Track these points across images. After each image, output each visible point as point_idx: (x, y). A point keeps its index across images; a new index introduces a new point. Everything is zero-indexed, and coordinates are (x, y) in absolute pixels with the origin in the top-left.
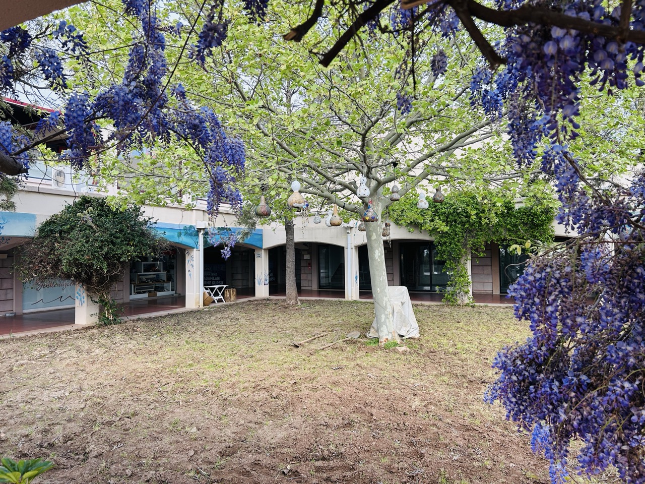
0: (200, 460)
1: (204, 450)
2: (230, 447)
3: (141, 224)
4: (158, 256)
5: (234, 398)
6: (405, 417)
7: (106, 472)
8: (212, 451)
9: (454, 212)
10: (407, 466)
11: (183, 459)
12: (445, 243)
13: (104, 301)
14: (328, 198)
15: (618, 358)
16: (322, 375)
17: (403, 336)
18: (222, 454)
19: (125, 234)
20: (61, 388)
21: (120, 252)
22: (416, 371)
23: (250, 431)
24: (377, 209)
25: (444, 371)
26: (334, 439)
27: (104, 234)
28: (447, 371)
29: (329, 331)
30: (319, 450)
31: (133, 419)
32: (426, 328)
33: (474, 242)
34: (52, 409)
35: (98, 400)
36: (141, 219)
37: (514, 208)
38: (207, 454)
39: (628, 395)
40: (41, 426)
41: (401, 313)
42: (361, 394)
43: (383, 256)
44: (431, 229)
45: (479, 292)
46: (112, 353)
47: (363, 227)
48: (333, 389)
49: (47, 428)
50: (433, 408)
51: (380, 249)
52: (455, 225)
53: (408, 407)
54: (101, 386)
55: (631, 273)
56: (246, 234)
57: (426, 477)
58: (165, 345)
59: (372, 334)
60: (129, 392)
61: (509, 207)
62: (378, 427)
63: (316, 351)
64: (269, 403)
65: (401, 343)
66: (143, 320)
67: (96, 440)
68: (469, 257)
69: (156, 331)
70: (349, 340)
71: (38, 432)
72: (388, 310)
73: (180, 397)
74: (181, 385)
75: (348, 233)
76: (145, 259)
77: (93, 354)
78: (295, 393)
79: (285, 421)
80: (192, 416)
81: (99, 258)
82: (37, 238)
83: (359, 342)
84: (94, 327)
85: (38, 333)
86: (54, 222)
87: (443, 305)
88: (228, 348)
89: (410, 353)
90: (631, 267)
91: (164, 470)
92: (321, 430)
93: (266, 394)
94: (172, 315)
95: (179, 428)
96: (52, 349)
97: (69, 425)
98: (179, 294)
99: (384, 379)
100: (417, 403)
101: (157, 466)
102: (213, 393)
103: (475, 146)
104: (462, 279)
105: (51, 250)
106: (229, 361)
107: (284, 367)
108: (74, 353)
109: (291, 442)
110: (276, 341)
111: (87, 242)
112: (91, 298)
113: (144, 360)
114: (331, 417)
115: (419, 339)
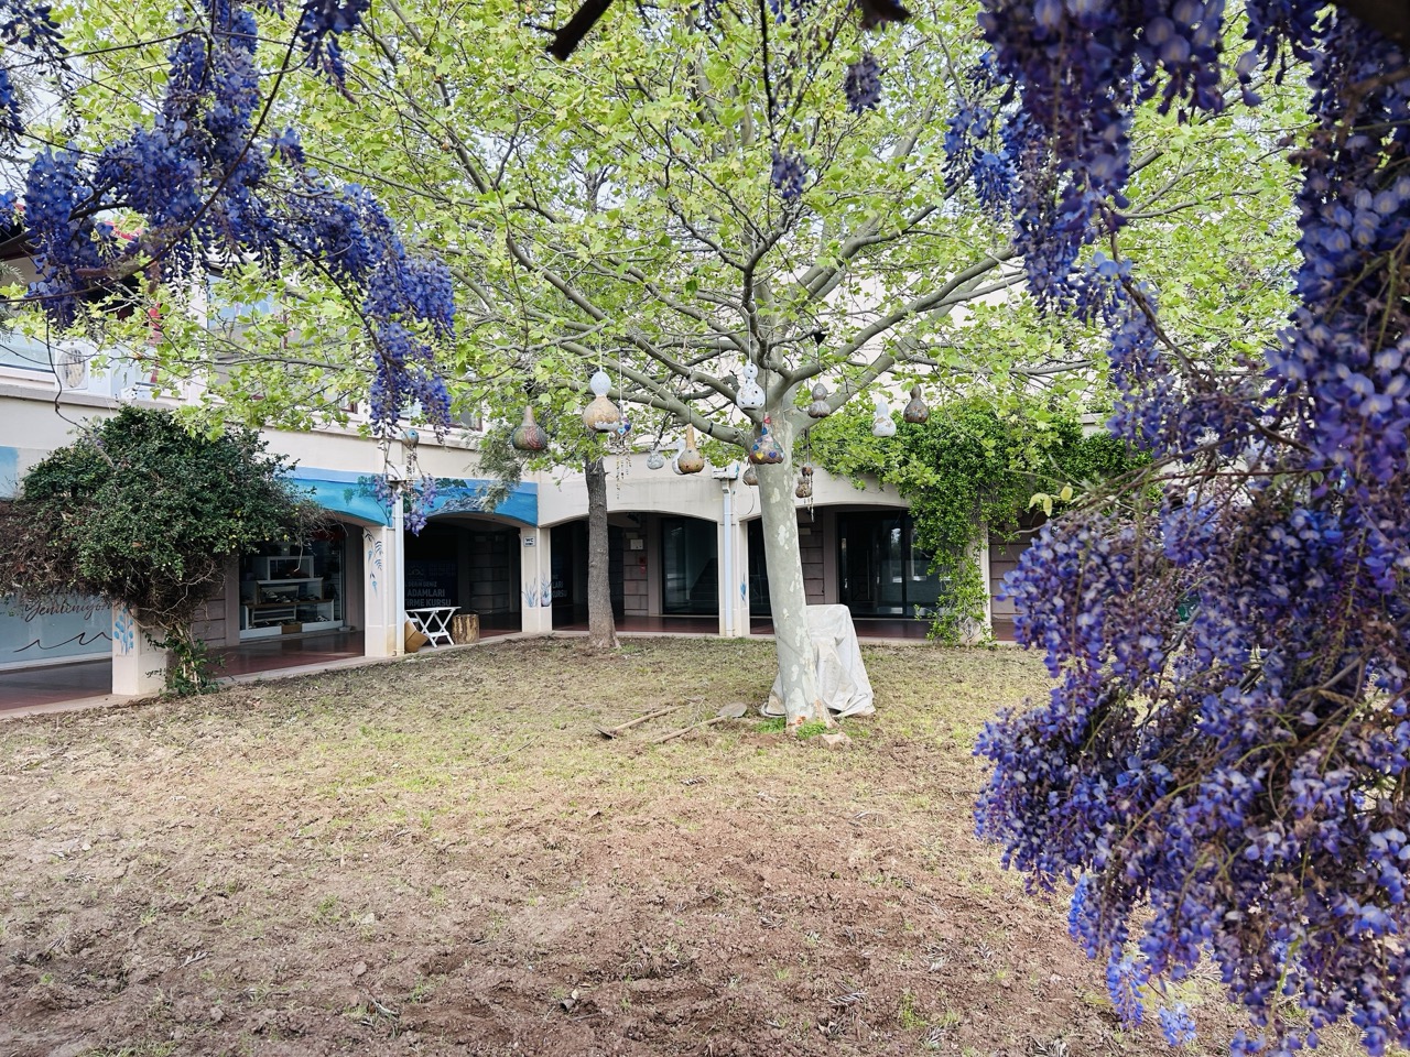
0: (378, 984)
1: (389, 960)
2: (446, 955)
3: (260, 470)
4: (299, 543)
5: (463, 849)
6: (832, 884)
7: (166, 1013)
8: (406, 963)
9: (953, 445)
10: (830, 985)
11: (341, 982)
12: (933, 512)
13: (177, 642)
14: (677, 413)
15: (1222, 722)
16: (659, 797)
17: (839, 712)
18: (428, 970)
19: (224, 491)
20: (71, 835)
21: (212, 532)
22: (862, 785)
23: (492, 919)
24: (782, 437)
25: (922, 784)
26: (676, 932)
27: (176, 493)
28: (929, 783)
29: (680, 703)
30: (642, 955)
31: (233, 899)
32: (890, 694)
33: (994, 510)
34: (50, 879)
35: (156, 859)
36: (260, 458)
37: (1080, 436)
38: (394, 970)
39: (1242, 801)
40: (22, 916)
41: (835, 663)
42: (741, 835)
43: (796, 540)
44: (901, 480)
45: (1006, 617)
46: (193, 756)
47: (752, 476)
48: (682, 826)
49: (37, 920)
50: (894, 861)
51: (788, 524)
52: (956, 474)
53: (840, 861)
54: (164, 829)
55: (1260, 540)
56: (499, 493)
57: (870, 1007)
58: (313, 736)
59: (771, 708)
60: (227, 840)
61: (1069, 435)
62: (774, 906)
63: (650, 747)
64: (538, 858)
65: (834, 727)
66: (268, 684)
67: (144, 945)
68: (985, 542)
69: (296, 708)
70: (722, 722)
71: (15, 930)
72: (806, 655)
73: (340, 850)
74: (345, 824)
75: (726, 491)
76: (270, 548)
77: (149, 759)
78: (598, 837)
79: (571, 895)
80: (367, 889)
81: (163, 545)
82: (21, 502)
83: (744, 725)
84: (155, 700)
85: (26, 714)
86: (59, 466)
87: (929, 646)
88: (456, 741)
89: (851, 746)
90: (1259, 529)
91: (296, 1006)
92: (650, 914)
93: (534, 839)
94: (335, 673)
95: (337, 916)
96: (57, 750)
97: (86, 913)
98: (353, 628)
99: (792, 803)
100: (859, 852)
101: (281, 999)
102: (416, 839)
103: (995, 299)
104: (969, 590)
105: (54, 528)
106: (454, 769)
107: (577, 781)
108: (106, 757)
109: (582, 939)
110: (561, 725)
111: (136, 511)
112: (148, 635)
113: (265, 771)
114: (674, 885)
115: (873, 718)
